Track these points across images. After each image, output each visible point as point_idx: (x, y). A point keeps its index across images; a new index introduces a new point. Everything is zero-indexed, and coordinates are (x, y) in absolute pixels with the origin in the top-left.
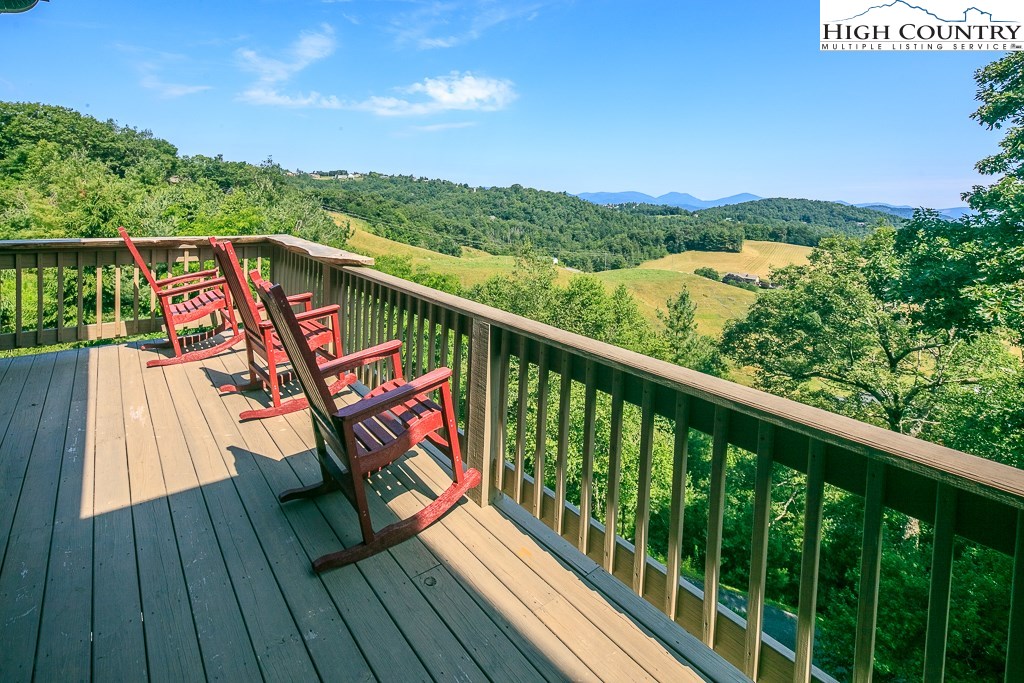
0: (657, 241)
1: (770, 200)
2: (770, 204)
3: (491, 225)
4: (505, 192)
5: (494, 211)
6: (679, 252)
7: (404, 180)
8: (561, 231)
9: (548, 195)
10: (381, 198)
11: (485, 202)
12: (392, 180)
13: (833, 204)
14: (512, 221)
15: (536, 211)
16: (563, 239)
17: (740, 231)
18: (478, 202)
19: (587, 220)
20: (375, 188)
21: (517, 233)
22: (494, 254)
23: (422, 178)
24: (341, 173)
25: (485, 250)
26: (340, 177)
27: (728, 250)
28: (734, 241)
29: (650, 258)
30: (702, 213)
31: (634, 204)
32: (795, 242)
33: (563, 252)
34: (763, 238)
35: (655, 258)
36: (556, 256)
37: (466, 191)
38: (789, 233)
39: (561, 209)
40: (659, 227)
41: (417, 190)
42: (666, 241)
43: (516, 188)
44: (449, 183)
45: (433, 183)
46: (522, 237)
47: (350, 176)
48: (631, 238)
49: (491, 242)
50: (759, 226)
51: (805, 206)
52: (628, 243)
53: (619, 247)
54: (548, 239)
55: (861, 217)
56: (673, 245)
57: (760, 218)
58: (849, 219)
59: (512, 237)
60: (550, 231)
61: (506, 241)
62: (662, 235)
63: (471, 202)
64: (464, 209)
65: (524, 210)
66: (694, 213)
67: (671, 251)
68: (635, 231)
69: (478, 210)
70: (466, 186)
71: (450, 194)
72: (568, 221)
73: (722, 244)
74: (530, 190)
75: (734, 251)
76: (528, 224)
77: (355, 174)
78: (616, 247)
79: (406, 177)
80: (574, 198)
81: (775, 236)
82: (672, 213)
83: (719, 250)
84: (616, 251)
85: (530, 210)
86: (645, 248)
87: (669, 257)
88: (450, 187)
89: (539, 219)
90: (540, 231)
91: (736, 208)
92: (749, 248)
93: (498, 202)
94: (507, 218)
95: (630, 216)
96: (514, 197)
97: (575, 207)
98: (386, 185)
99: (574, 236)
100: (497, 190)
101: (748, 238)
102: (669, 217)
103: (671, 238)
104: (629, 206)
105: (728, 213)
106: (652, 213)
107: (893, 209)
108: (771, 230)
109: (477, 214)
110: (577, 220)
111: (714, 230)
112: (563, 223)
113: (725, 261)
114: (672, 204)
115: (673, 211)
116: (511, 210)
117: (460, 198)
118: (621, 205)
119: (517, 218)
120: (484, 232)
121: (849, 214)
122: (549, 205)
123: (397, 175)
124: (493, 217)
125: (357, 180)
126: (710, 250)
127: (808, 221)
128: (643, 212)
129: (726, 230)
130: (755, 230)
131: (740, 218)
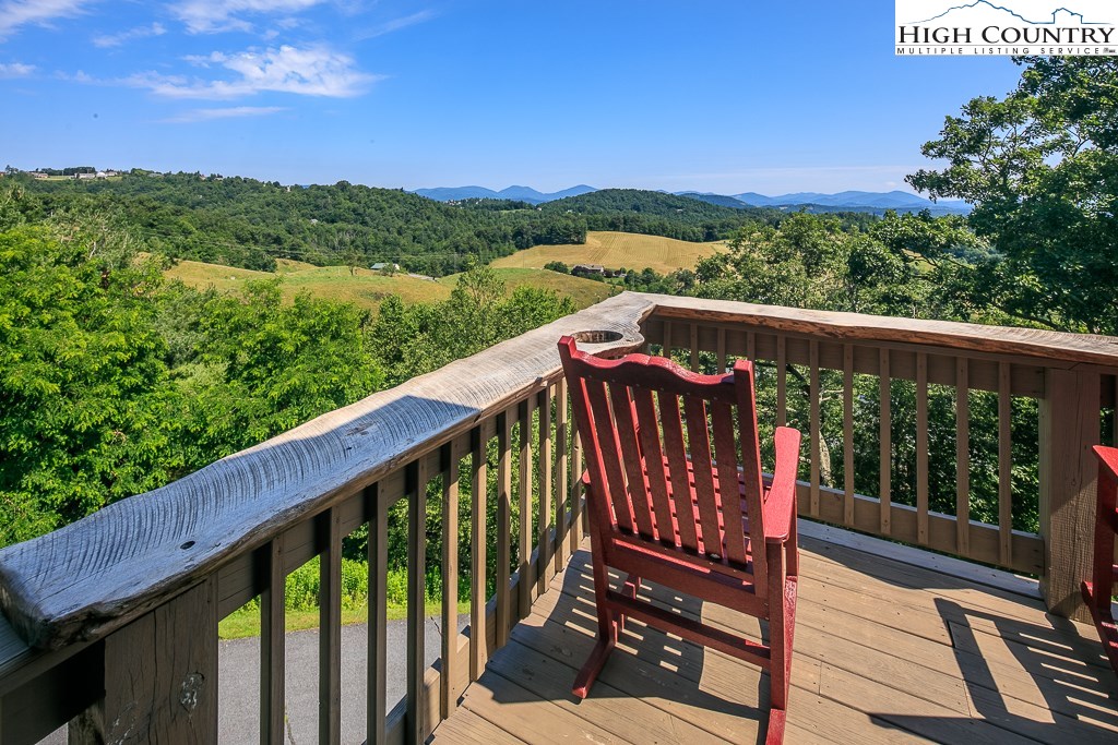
0: (505, 238)
1: (605, 191)
2: (605, 195)
3: (313, 230)
4: (329, 190)
5: (316, 213)
6: (528, 248)
7: (187, 178)
8: (400, 233)
9: (382, 192)
10: (156, 203)
11: (304, 203)
12: (168, 178)
13: (657, 193)
14: (340, 224)
15: (368, 211)
16: (403, 242)
17: (583, 223)
18: (295, 204)
19: (428, 218)
20: (142, 189)
21: (347, 238)
22: (320, 264)
23: (213, 176)
24: (85, 170)
25: (308, 261)
26: (82, 176)
27: (574, 243)
28: (579, 233)
29: (499, 256)
30: (545, 206)
31: (477, 199)
32: (631, 231)
33: (404, 257)
34: (603, 228)
35: (505, 256)
36: (396, 262)
37: (278, 190)
38: (625, 223)
39: (398, 208)
40: (506, 222)
41: (206, 191)
42: (514, 237)
43: (343, 186)
44: (253, 182)
45: (229, 182)
46: (353, 242)
47: (101, 174)
48: (478, 236)
49: (316, 252)
50: (599, 217)
51: (634, 196)
52: (476, 241)
53: (465, 247)
54: (385, 243)
55: (679, 204)
56: (522, 240)
57: (598, 209)
58: (671, 206)
59: (341, 243)
60: (387, 234)
61: (334, 249)
62: (509, 230)
63: (285, 203)
64: (276, 212)
65: (354, 211)
66: (538, 206)
67: (520, 247)
68: (482, 228)
69: (295, 212)
70: (277, 184)
71: (255, 195)
72: (407, 221)
73: (569, 236)
74: (361, 187)
75: (579, 243)
76: (359, 227)
77: (108, 171)
78: (463, 246)
79: (190, 175)
80: (413, 196)
81: (613, 226)
82: (516, 208)
83: (565, 242)
84: (463, 251)
85: (361, 211)
86: (494, 246)
87: (518, 254)
88: (254, 186)
89: (373, 220)
90: (375, 235)
91: (576, 200)
92: (592, 239)
93: (321, 202)
94: (333, 221)
95: (474, 213)
96: (341, 197)
97: (414, 205)
98: (158, 185)
99: (414, 238)
100: (319, 188)
101: (591, 229)
102: (514, 211)
103: (518, 233)
104: (472, 201)
105: (568, 205)
106: (496, 209)
107: (702, 196)
108: (609, 220)
109: (294, 218)
110: (417, 219)
111: (561, 223)
112: (401, 223)
113: (572, 253)
114: (515, 197)
115: (517, 206)
116: (338, 212)
117: (270, 199)
118: (463, 201)
119: (345, 220)
120: (304, 239)
121: (670, 202)
122: (384, 205)
123: (175, 172)
124: (314, 221)
125: (111, 180)
126: (557, 243)
127: (638, 210)
128: (487, 207)
129: (570, 222)
130: (596, 220)
131: (581, 210)
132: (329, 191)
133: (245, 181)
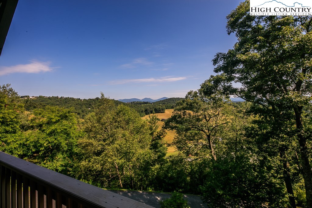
0: (142, 111)
1: (171, 98)
3: (89, 111)
5: (90, 106)
6: (149, 114)
7: (54, 98)
10: (45, 104)
11: (87, 104)
12: (49, 98)
17: (164, 107)
18: (84, 104)
20: (42, 101)
23: (62, 97)
24: (26, 97)
27: (161, 112)
28: (163, 110)
30: (154, 103)
31: (135, 102)
34: (170, 108)
35: (142, 117)
37: (79, 101)
40: (143, 107)
41: (60, 101)
43: (97, 99)
44: (73, 98)
45: (66, 98)
47: (31, 97)
50: (169, 105)
51: (179, 100)
56: (147, 112)
57: (169, 103)
62: (144, 110)
63: (81, 104)
64: (79, 106)
66: (152, 103)
67: (147, 114)
68: (136, 109)
69: (84, 106)
70: (79, 99)
71: (73, 102)
73: (160, 111)
75: (163, 112)
77: (33, 97)
79: (55, 97)
80: (117, 101)
81: (173, 108)
82: (146, 104)
83: (159, 113)
87: (146, 116)
88: (73, 99)
91: (163, 101)
92: (167, 111)
93: (91, 103)
95: (134, 105)
96: (97, 101)
98: (47, 100)
100: (90, 99)
101: (166, 109)
102: (145, 105)
103: (146, 110)
104: (134, 102)
105: (161, 102)
106: (140, 104)
108: (172, 106)
109: (84, 108)
111: (158, 107)
113: (161, 116)
114: (146, 101)
115: (147, 103)
117: (77, 103)
118: (131, 102)
120: (86, 114)
123: (51, 96)
124: (90, 109)
125: (33, 99)
126: (157, 113)
128: (138, 104)
129: (160, 107)
130: (168, 106)
131: (164, 104)
132: (93, 100)
133: (70, 98)
